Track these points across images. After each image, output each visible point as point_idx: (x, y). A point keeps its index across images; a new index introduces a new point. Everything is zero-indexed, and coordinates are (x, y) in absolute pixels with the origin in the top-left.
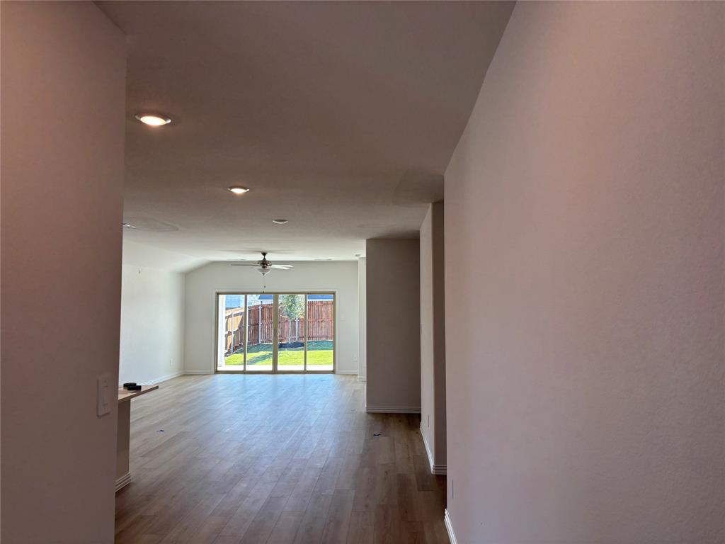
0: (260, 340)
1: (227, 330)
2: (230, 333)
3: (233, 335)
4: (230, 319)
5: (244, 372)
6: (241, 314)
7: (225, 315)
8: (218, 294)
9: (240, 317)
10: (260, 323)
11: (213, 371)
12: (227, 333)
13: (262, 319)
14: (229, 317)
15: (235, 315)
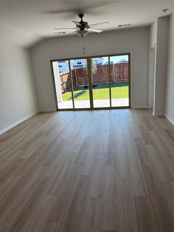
0: (77, 85)
1: (62, 81)
2: (64, 83)
3: (65, 84)
4: (63, 76)
5: (74, 110)
6: (68, 73)
7: (59, 75)
8: (52, 61)
9: (67, 75)
10: (76, 77)
11: (55, 109)
12: (63, 83)
13: (77, 75)
14: (62, 75)
15: (65, 74)
